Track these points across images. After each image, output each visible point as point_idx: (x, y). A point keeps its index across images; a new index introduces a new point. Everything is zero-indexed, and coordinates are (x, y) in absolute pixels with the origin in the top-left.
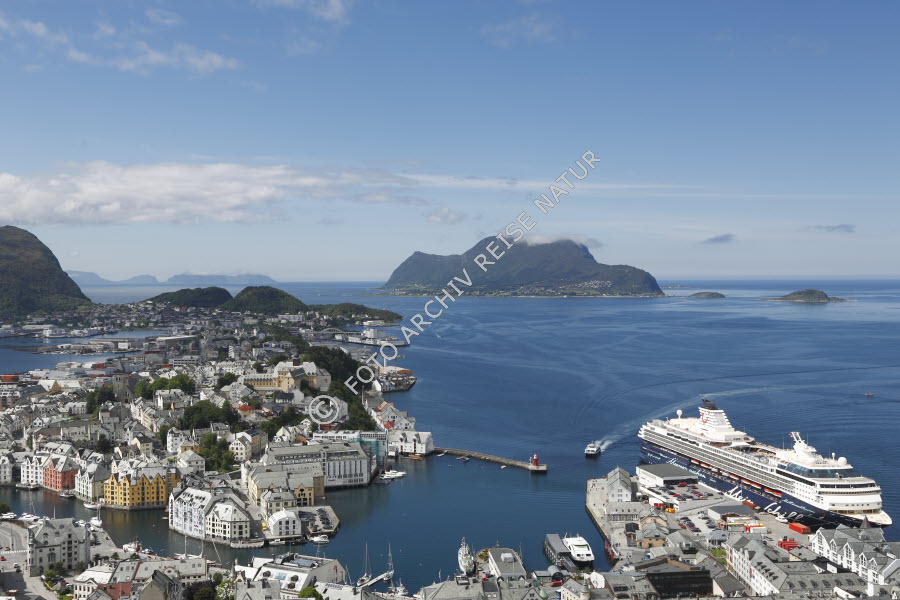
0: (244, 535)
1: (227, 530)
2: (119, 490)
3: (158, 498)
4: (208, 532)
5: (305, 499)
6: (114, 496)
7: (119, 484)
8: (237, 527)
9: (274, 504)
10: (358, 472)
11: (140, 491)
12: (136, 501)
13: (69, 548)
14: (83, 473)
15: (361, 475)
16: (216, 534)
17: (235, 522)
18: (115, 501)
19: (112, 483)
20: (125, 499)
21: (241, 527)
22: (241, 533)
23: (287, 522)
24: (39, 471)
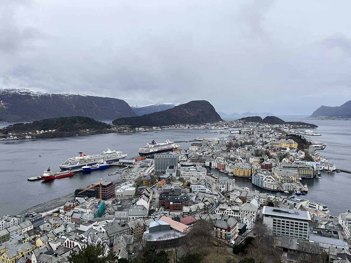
1: (270, 186)
2: (237, 171)
3: (248, 175)
4: (264, 186)
5: (293, 180)
6: (236, 173)
7: (238, 170)
8: (273, 186)
9: (284, 181)
10: (310, 174)
11: (243, 172)
12: (242, 175)
13: (228, 185)
14: (228, 166)
16: (266, 187)
17: (272, 184)
18: (236, 174)
19: (236, 169)
20: (239, 174)
21: (274, 186)
22: (274, 188)
23: (288, 186)
24: (216, 164)
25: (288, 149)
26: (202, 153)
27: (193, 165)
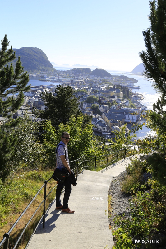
0: (106, 131)
1: (101, 129)
4: (96, 129)
5: (120, 124)
9: (113, 124)
10: (133, 119)
15: (134, 120)
16: (98, 129)
21: (105, 128)
22: (105, 130)
23: (117, 129)
25: (116, 98)
26: (37, 99)
27: (30, 109)
